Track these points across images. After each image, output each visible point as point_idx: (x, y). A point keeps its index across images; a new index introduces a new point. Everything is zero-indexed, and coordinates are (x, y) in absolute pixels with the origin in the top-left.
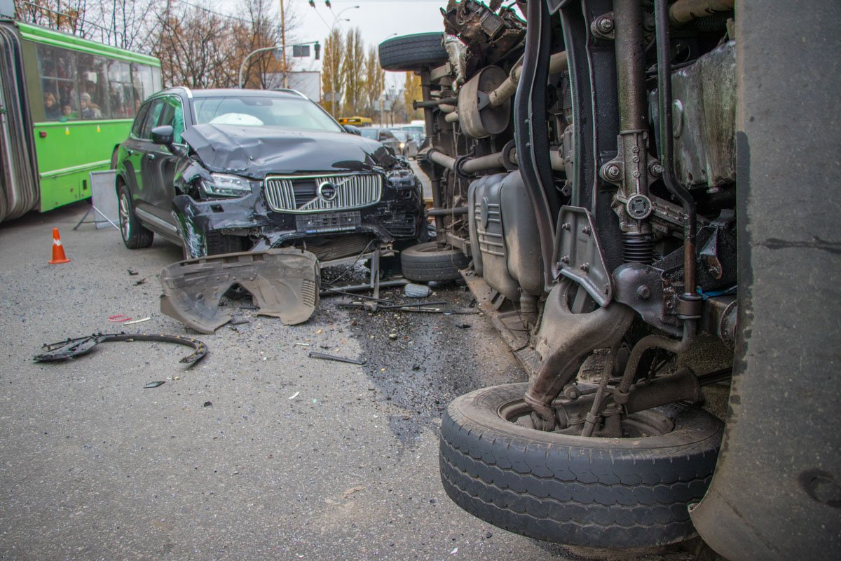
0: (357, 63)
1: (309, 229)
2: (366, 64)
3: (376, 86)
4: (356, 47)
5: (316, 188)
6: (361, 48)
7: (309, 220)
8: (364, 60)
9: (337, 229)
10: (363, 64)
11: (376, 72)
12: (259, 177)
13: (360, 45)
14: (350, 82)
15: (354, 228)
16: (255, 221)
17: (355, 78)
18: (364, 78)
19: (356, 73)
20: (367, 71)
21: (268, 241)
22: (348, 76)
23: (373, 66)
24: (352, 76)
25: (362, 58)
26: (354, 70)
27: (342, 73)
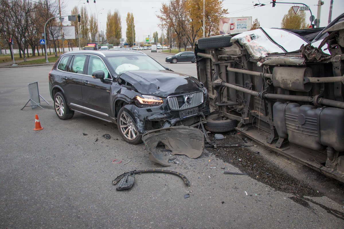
0: (86, 21)
1: (184, 116)
2: (89, 21)
3: (94, 30)
4: (85, 14)
5: (184, 99)
6: (87, 15)
7: (183, 113)
8: (88, 20)
9: (192, 115)
10: (88, 21)
11: (93, 25)
12: (165, 97)
13: (86, 13)
14: (83, 29)
15: (197, 114)
16: (165, 115)
17: (85, 27)
18: (89, 27)
19: (86, 25)
20: (90, 24)
21: (170, 123)
22: (82, 26)
23: (92, 22)
24: (83, 27)
25: (87, 19)
26: (84, 24)
27: (79, 25)
